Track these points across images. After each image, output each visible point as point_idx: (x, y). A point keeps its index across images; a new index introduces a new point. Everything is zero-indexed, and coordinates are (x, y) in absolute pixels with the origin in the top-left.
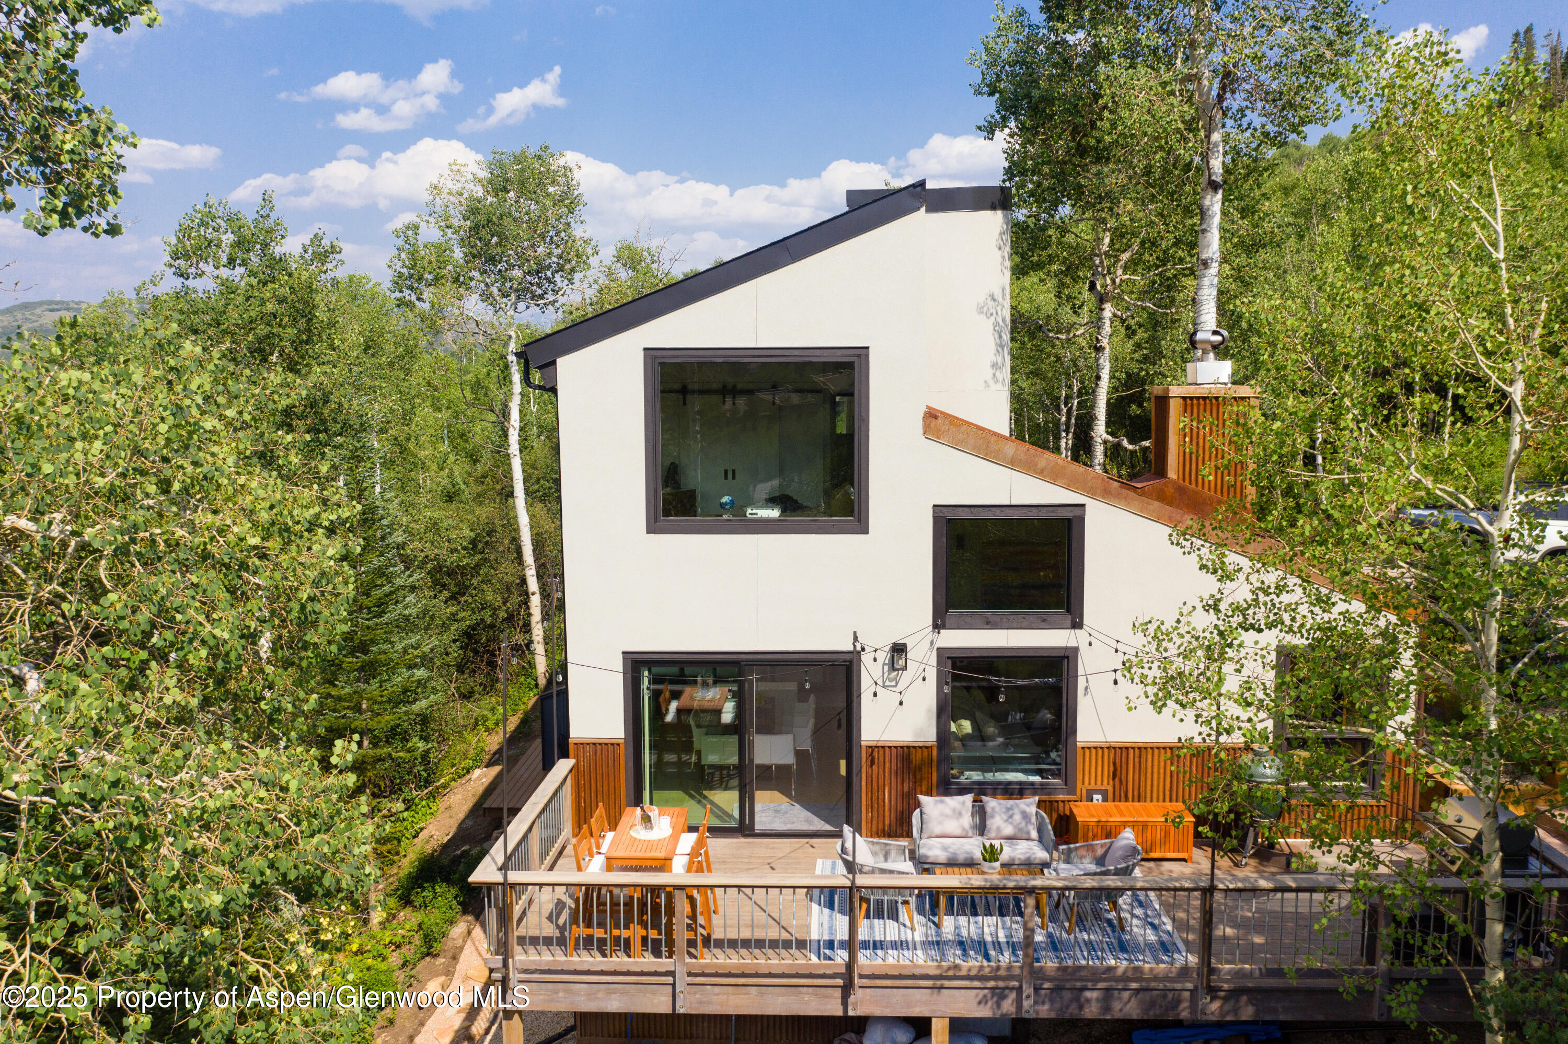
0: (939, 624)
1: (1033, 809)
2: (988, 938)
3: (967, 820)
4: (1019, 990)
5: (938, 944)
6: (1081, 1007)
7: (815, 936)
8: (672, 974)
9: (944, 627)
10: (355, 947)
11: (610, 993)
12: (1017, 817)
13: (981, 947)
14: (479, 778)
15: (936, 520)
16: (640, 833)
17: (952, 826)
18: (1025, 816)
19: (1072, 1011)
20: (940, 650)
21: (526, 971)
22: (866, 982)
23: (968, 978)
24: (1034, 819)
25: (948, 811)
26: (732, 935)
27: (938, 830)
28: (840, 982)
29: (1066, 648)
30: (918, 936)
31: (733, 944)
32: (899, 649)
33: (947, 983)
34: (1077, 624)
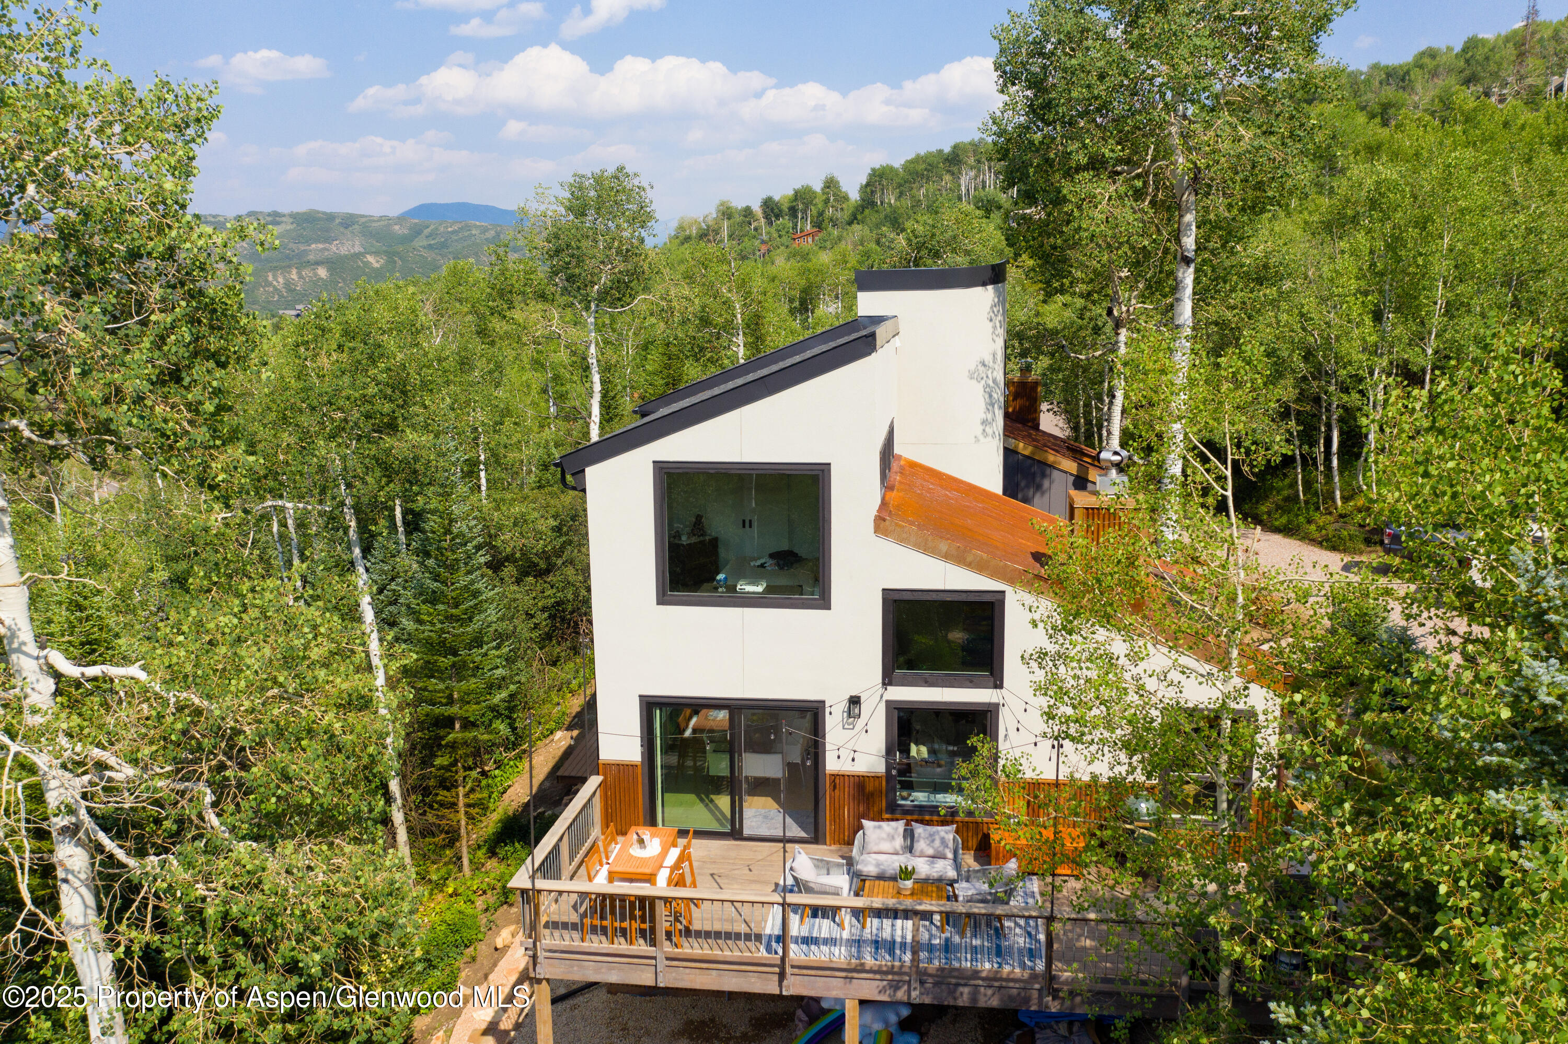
0: (888, 679)
1: (950, 837)
2: (898, 939)
3: (899, 842)
4: (909, 982)
5: (858, 943)
6: (955, 999)
7: (768, 931)
8: (655, 958)
9: (890, 684)
10: (450, 890)
11: (610, 969)
12: (937, 843)
13: (890, 946)
14: (560, 740)
15: (885, 601)
16: (636, 851)
17: (886, 846)
18: (943, 841)
19: (949, 1001)
20: (888, 703)
21: (550, 951)
22: (796, 971)
23: (875, 972)
24: (951, 844)
25: (884, 836)
26: (707, 927)
27: (875, 849)
28: (777, 970)
29: (989, 704)
30: (846, 935)
31: (708, 935)
32: (855, 701)
33: (855, 975)
34: (998, 685)
